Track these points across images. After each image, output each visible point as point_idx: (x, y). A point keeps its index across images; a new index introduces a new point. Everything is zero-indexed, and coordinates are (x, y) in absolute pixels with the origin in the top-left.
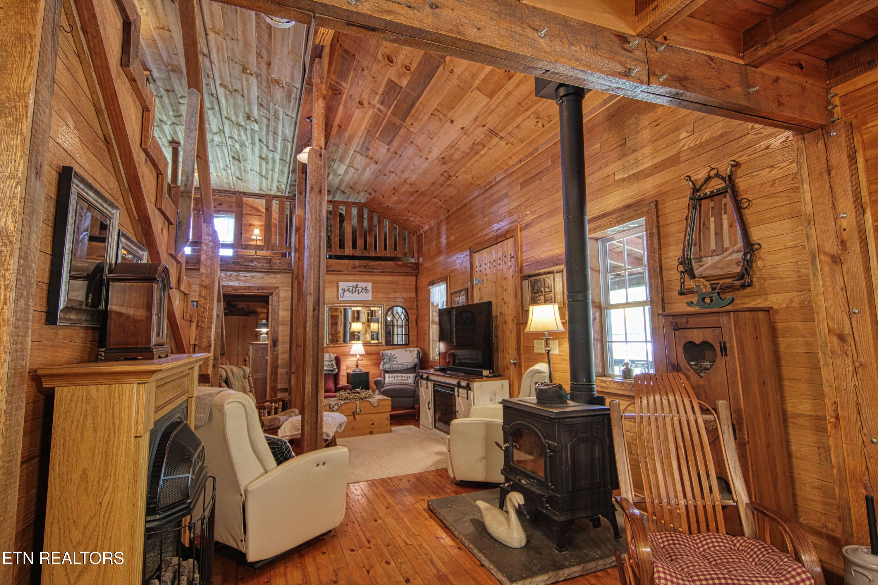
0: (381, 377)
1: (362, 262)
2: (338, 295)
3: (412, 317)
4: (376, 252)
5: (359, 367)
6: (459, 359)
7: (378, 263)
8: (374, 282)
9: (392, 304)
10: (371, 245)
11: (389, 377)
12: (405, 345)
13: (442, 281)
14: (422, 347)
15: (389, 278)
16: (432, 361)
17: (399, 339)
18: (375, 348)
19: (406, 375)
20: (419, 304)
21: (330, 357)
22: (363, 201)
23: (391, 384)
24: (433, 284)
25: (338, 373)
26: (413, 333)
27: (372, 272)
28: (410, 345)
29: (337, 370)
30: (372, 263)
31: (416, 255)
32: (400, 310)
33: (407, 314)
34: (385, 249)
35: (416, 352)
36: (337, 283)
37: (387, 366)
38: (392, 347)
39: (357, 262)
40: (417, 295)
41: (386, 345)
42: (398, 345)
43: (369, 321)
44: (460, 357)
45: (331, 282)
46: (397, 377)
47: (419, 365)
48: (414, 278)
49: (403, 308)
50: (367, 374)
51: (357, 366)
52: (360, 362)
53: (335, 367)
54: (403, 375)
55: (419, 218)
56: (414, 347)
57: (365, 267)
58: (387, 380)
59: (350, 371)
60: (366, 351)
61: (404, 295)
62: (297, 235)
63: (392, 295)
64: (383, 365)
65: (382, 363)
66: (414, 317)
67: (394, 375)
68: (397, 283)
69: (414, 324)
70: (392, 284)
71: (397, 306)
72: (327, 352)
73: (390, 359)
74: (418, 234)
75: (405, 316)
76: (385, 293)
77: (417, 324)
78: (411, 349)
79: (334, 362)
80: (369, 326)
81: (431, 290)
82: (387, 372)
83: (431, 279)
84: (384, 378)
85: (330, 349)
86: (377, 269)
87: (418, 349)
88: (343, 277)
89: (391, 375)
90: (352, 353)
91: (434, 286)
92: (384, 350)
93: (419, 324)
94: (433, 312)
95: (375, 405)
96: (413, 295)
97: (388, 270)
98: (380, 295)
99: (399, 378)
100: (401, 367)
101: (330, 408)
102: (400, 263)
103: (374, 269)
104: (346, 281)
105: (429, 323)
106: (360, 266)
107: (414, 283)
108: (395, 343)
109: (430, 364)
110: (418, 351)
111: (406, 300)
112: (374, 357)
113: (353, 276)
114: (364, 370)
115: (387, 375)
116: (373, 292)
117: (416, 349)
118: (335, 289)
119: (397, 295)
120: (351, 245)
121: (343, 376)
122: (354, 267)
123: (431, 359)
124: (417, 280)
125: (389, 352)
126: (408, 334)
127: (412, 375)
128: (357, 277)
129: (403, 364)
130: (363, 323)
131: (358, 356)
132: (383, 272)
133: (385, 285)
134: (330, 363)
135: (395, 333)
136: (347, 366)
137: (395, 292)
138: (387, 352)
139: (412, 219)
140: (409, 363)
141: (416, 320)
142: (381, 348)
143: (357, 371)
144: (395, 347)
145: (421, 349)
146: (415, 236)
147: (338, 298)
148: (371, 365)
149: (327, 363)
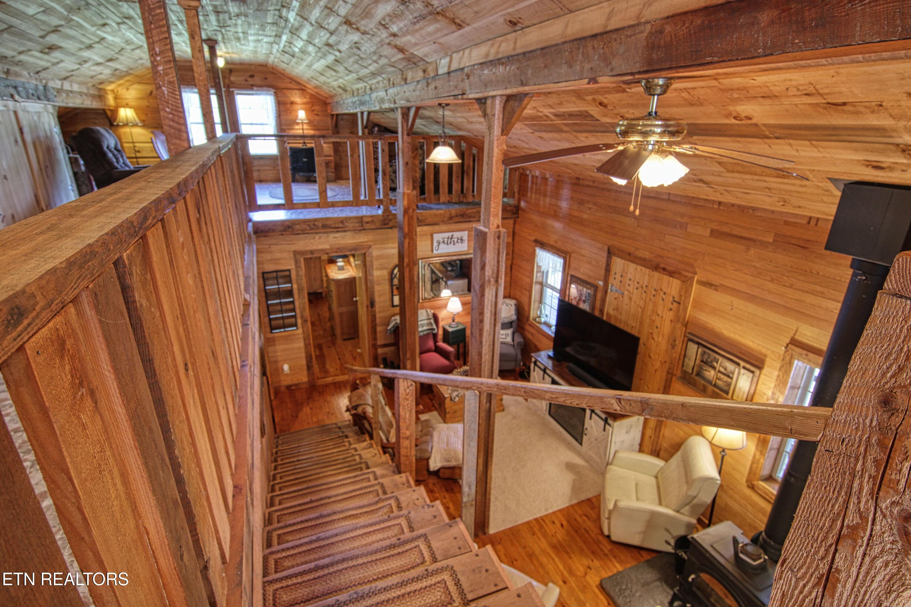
1: (459, 211)
2: (432, 248)
4: (473, 198)
8: (469, 231)
10: (468, 189)
20: (516, 252)
21: (428, 314)
25: (436, 330)
27: (470, 221)
31: (516, 195)
35: (514, 306)
36: (432, 235)
39: (453, 212)
40: (513, 239)
45: (425, 235)
47: (516, 322)
48: (512, 221)
50: (464, 330)
51: (454, 320)
53: (433, 325)
57: (462, 216)
59: (447, 329)
72: (422, 308)
74: (521, 171)
78: (507, 301)
79: (432, 321)
83: (538, 237)
85: (425, 304)
87: (515, 301)
88: (438, 228)
101: (452, 400)
103: (470, 217)
105: (532, 282)
106: (456, 216)
110: (516, 304)
113: (449, 226)
114: (461, 327)
116: (468, 241)
117: (513, 303)
118: (429, 242)
120: (447, 190)
122: (451, 218)
123: (531, 319)
124: (514, 224)
127: (509, 332)
128: (453, 226)
134: (428, 321)
143: (455, 328)
146: (517, 172)
147: (432, 251)
149: (425, 322)
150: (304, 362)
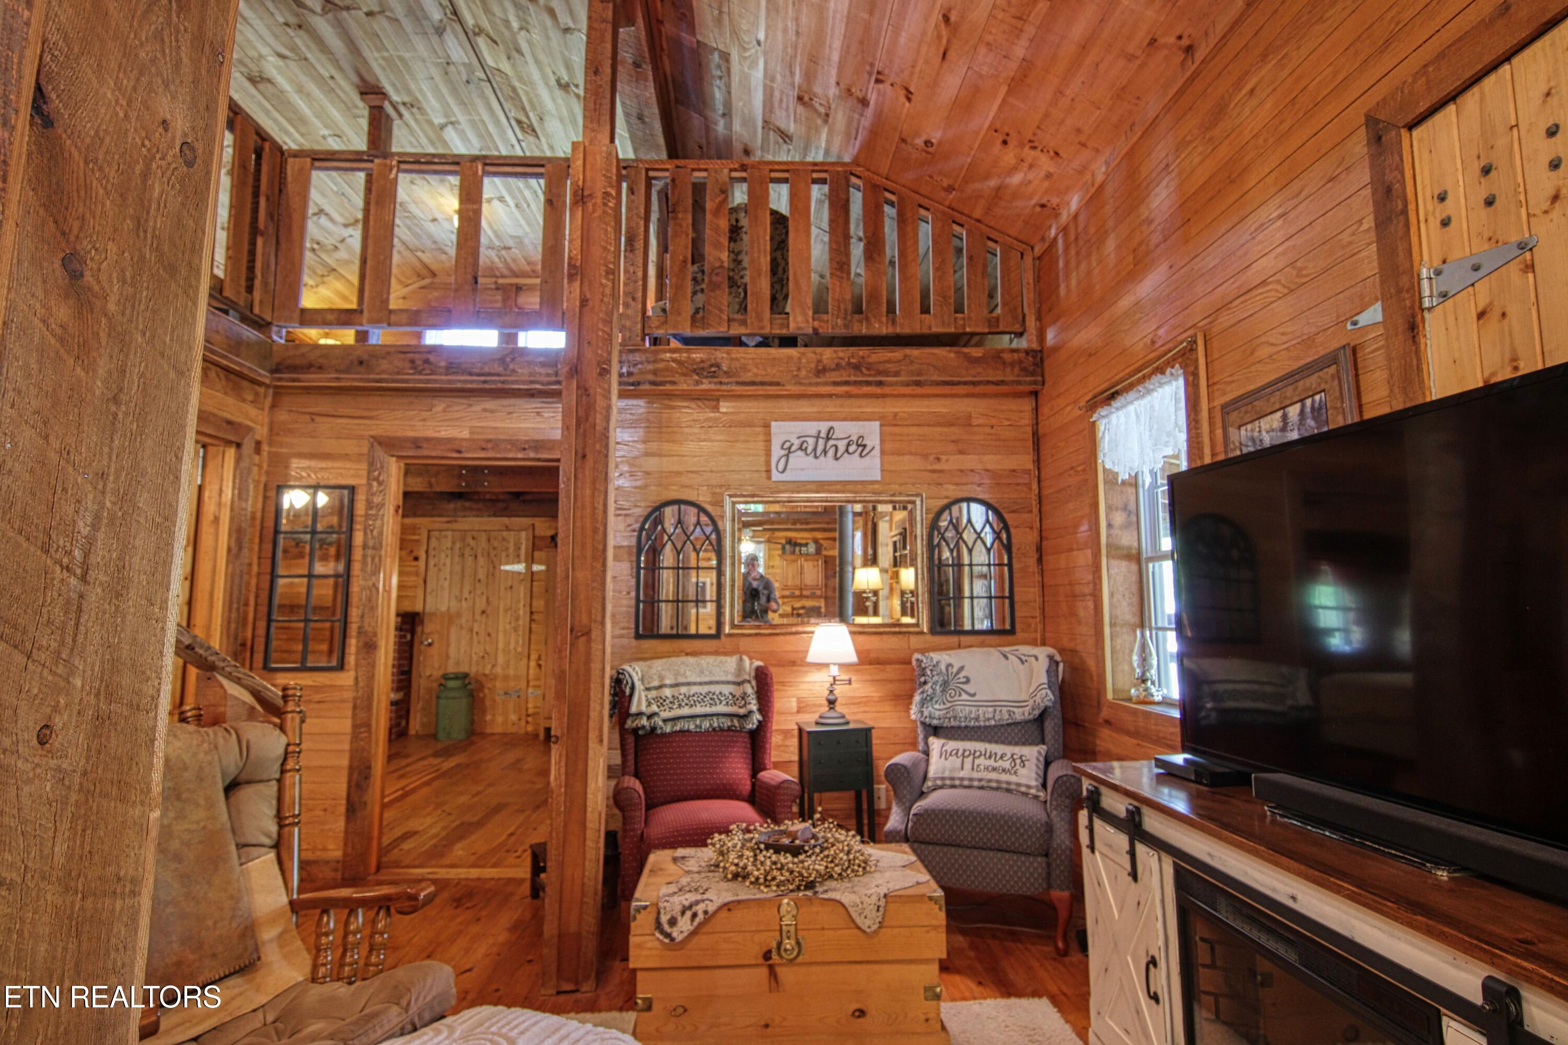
0: (913, 745)
1: (844, 353)
2: (768, 463)
3: (1024, 538)
4: (894, 322)
5: (839, 708)
6: (1215, 696)
7: (898, 353)
8: (887, 422)
9: (952, 491)
11: (944, 754)
12: (1001, 632)
13: (1161, 370)
14: (1065, 642)
15: (941, 407)
16: (1112, 706)
17: (979, 613)
18: (893, 643)
19: (1008, 750)
20: (1046, 492)
21: (740, 668)
22: (847, 159)
23: (952, 784)
24: (1113, 396)
25: (763, 726)
26: (1028, 592)
27: (880, 384)
28: (1020, 635)
29: (757, 717)
30: (880, 355)
31: (1031, 322)
32: (978, 513)
33: (1006, 527)
34: (925, 310)
35: (1043, 663)
36: (767, 426)
37: (936, 711)
38: (954, 639)
39: (828, 354)
40: (1038, 461)
41: (933, 631)
42: (973, 632)
43: (897, 562)
44: (1221, 687)
45: (747, 425)
46: (974, 755)
47: (1057, 713)
48: (1027, 405)
49: (988, 505)
50: (865, 734)
51: (832, 703)
52: (839, 690)
53: (754, 706)
54: (998, 749)
55: (1046, 163)
56: (1034, 643)
57: (857, 367)
58: (937, 766)
59: (809, 721)
60: (858, 652)
61: (992, 461)
62: (579, 214)
63: (952, 463)
64: (923, 703)
65: (917, 698)
66: (1033, 537)
67: (961, 745)
68: (966, 422)
69: (1032, 561)
70: (951, 424)
71: (969, 500)
72: (734, 651)
73: (945, 684)
74: (1038, 250)
75: (997, 536)
76: (925, 456)
77: (1040, 560)
78: (1025, 649)
79: (749, 690)
80: (896, 576)
81: (1101, 426)
82: (937, 730)
83: (1097, 384)
84: (927, 753)
85: (744, 643)
86: (897, 374)
87: (1050, 650)
88: (785, 406)
89: (952, 745)
90: (810, 658)
91: (1116, 404)
92: (923, 651)
93: (1049, 559)
94: (1109, 508)
95: (868, 922)
96: (1025, 461)
97: (935, 378)
98: (908, 463)
99: (981, 761)
100: (986, 716)
101: (658, 926)
102: (976, 352)
103: (886, 373)
104: (795, 418)
105: (1097, 555)
106: (838, 367)
107: (1026, 419)
108: (967, 626)
109: (1105, 713)
110: (1051, 658)
111: (998, 478)
112: (891, 672)
113: (817, 402)
114: (856, 718)
115: (935, 744)
116: (883, 453)
117: (1042, 653)
118: (760, 446)
119: (970, 461)
120: (809, 301)
121: (786, 733)
122: (820, 371)
123: (1110, 696)
124: (1036, 409)
125: (942, 658)
126: (1011, 597)
127: (1033, 753)
128: (831, 406)
129: (995, 704)
130: (884, 571)
131: (834, 671)
132: (918, 384)
133: (926, 430)
134: (738, 691)
135: (967, 593)
136: (799, 701)
137: (961, 452)
138: (935, 656)
139: (1016, 179)
140: (1020, 703)
141: (1039, 549)
142: (914, 641)
143: (833, 723)
144: (965, 639)
145: (1061, 651)
146: (1028, 260)
147: (768, 471)
148: (882, 700)
149: (727, 689)
150: (341, 787)
